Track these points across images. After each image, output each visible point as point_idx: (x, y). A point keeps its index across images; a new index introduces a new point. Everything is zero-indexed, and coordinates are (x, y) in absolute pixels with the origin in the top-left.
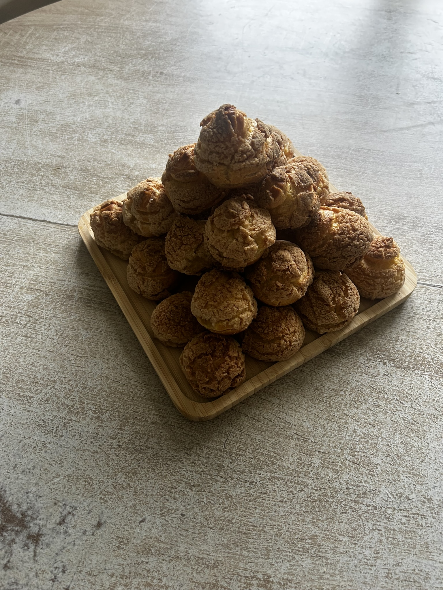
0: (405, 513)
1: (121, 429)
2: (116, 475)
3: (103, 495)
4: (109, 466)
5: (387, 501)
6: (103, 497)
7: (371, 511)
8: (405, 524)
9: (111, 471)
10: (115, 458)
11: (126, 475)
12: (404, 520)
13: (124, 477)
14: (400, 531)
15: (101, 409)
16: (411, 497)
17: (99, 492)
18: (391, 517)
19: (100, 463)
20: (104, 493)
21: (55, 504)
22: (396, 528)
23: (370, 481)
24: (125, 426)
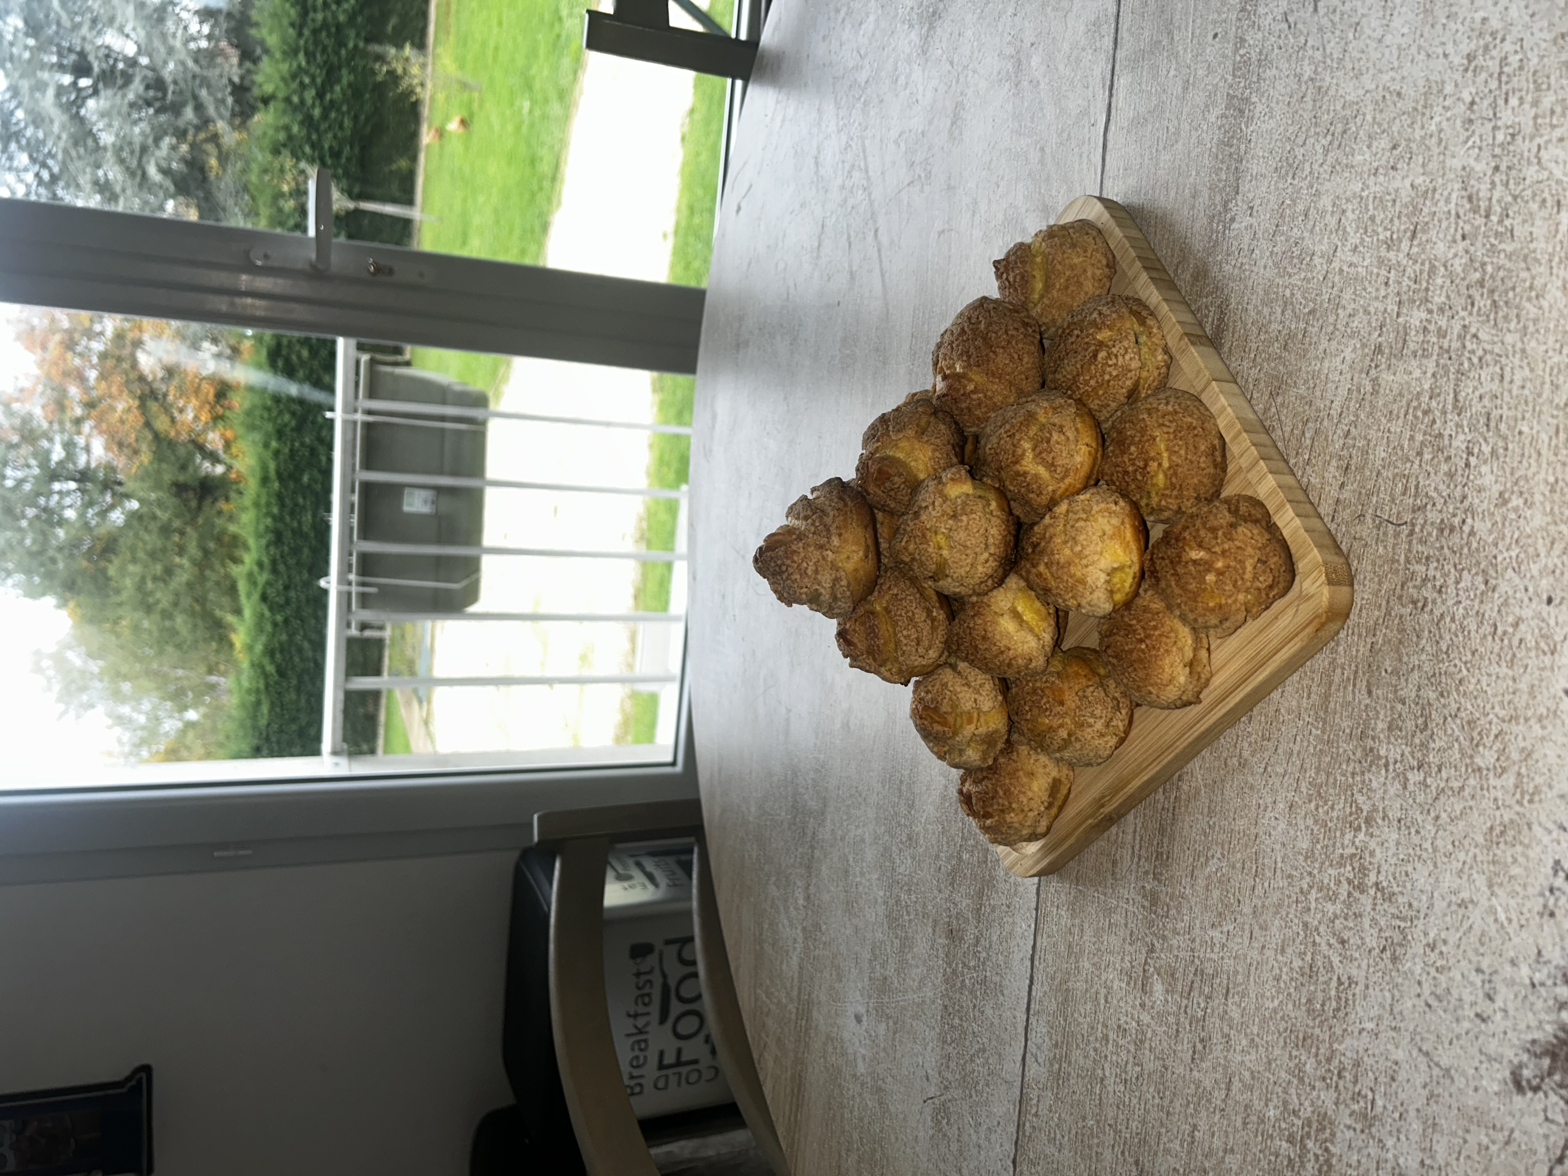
0: (1501, 102)
1: (1386, 765)
2: (1480, 769)
3: (1523, 797)
4: (1462, 788)
5: (1480, 149)
6: (1527, 797)
7: (1504, 178)
8: (1521, 98)
9: (1472, 782)
10: (1444, 774)
11: (1477, 745)
12: (1514, 101)
13: (1481, 748)
14: (1535, 103)
15: (1351, 814)
16: (1468, 99)
17: (1517, 808)
18: (1511, 131)
19: (1458, 808)
20: (1518, 796)
21: (1552, 915)
22: (1532, 114)
23: (1445, 193)
24: (1379, 757)
